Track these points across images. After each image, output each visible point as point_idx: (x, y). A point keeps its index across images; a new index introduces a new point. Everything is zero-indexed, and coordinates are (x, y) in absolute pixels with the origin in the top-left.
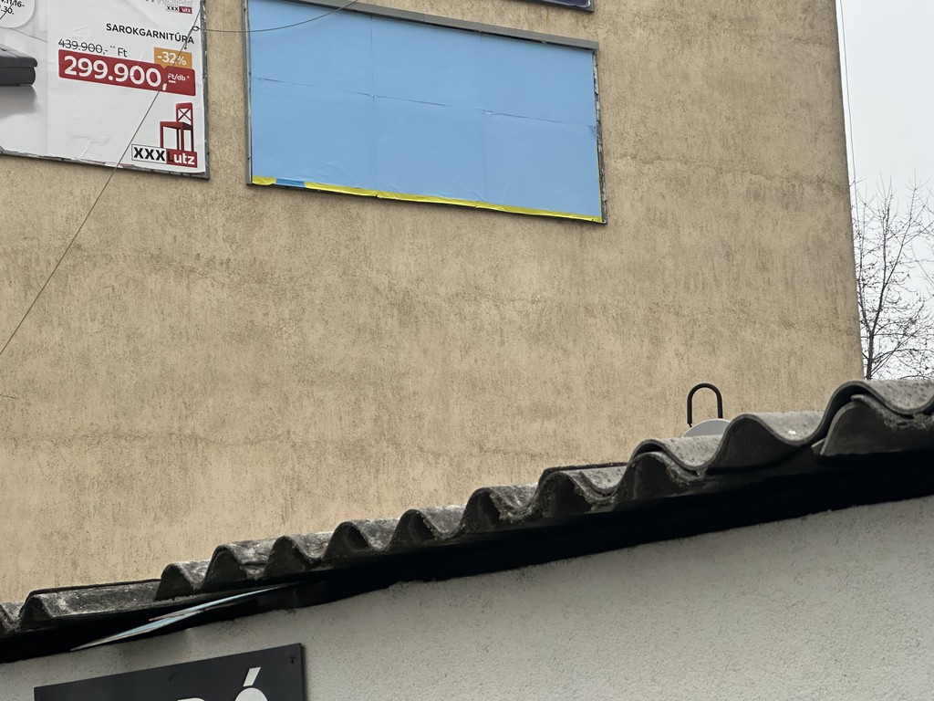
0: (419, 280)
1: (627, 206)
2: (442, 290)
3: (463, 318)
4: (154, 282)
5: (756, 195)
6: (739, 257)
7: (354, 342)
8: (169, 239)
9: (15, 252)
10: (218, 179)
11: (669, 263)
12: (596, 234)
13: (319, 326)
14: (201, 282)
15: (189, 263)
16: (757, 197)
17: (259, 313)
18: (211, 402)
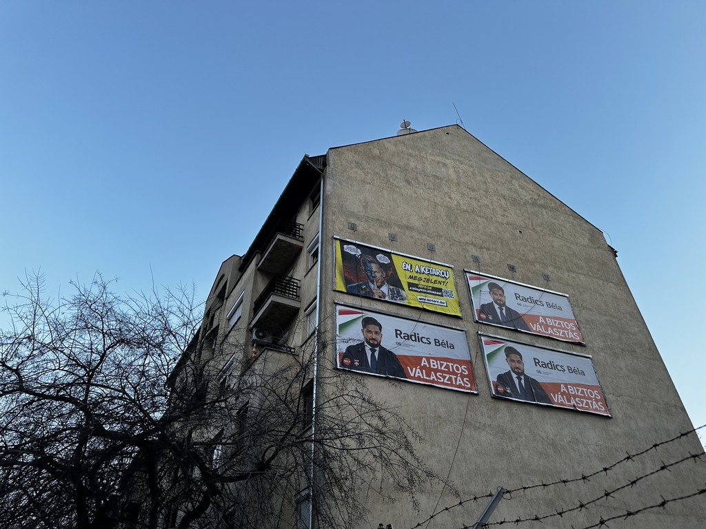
0: (556, 435)
1: (617, 411)
2: (565, 440)
3: (575, 451)
4: (467, 431)
5: (657, 410)
6: (659, 432)
7: (540, 458)
8: (469, 416)
9: (420, 418)
10: (482, 395)
11: (638, 433)
12: (610, 421)
13: (527, 452)
14: (483, 432)
15: (477, 425)
16: (658, 411)
17: (505, 445)
18: (495, 480)
